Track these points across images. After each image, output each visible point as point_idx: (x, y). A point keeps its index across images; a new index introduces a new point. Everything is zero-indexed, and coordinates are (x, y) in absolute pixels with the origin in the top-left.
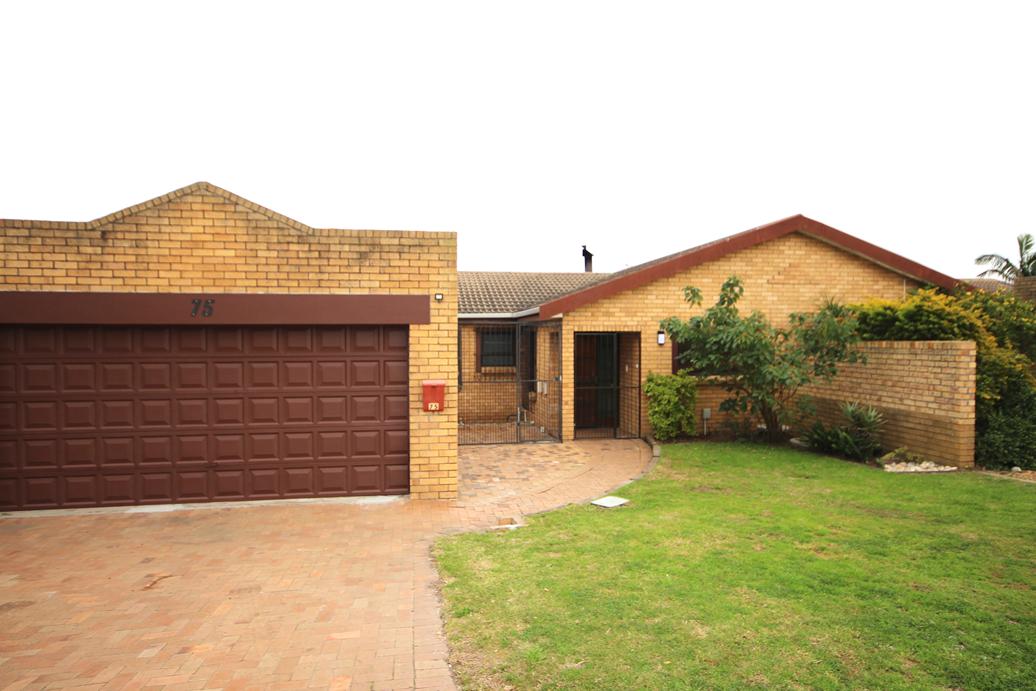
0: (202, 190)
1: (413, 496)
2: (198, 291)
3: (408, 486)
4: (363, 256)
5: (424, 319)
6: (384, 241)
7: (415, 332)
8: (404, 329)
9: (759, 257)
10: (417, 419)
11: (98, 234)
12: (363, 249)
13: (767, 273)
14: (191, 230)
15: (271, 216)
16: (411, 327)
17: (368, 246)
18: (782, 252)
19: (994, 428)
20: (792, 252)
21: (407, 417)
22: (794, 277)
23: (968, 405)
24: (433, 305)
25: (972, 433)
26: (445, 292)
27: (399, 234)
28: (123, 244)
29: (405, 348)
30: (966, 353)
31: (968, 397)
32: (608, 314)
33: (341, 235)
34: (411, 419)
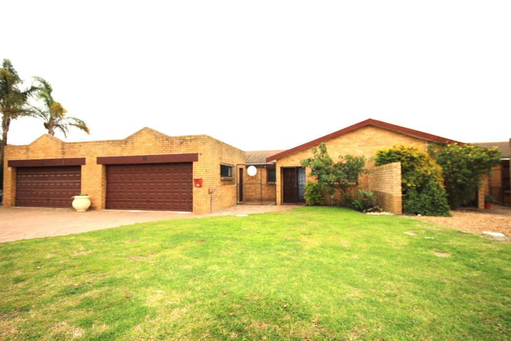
0: (146, 129)
1: (194, 212)
2: (144, 155)
3: (192, 209)
4: (181, 143)
5: (197, 160)
6: (187, 138)
7: (195, 164)
8: (191, 163)
9: (354, 136)
10: (195, 189)
11: (125, 142)
12: (181, 141)
13: (358, 142)
14: (143, 139)
15: (161, 134)
16: (194, 162)
17: (183, 140)
18: (364, 134)
19: (410, 198)
20: (369, 133)
21: (192, 189)
22: (370, 143)
23: (397, 188)
24: (199, 156)
25: (400, 200)
26: (202, 152)
27: (190, 136)
28: (129, 144)
29: (192, 169)
30: (396, 167)
31: (397, 185)
32: (293, 160)
33: (176, 138)
34: (193, 189)
